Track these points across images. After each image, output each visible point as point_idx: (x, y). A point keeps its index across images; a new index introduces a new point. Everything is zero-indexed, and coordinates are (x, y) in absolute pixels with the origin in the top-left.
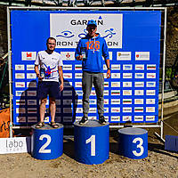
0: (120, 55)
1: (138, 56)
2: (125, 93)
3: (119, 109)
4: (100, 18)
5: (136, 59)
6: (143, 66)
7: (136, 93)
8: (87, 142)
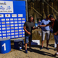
0: (13, 15)
1: (19, 16)
2: (16, 28)
3: (14, 33)
4: (5, 2)
5: (19, 17)
6: (21, 19)
7: (19, 28)
8: (3, 46)
